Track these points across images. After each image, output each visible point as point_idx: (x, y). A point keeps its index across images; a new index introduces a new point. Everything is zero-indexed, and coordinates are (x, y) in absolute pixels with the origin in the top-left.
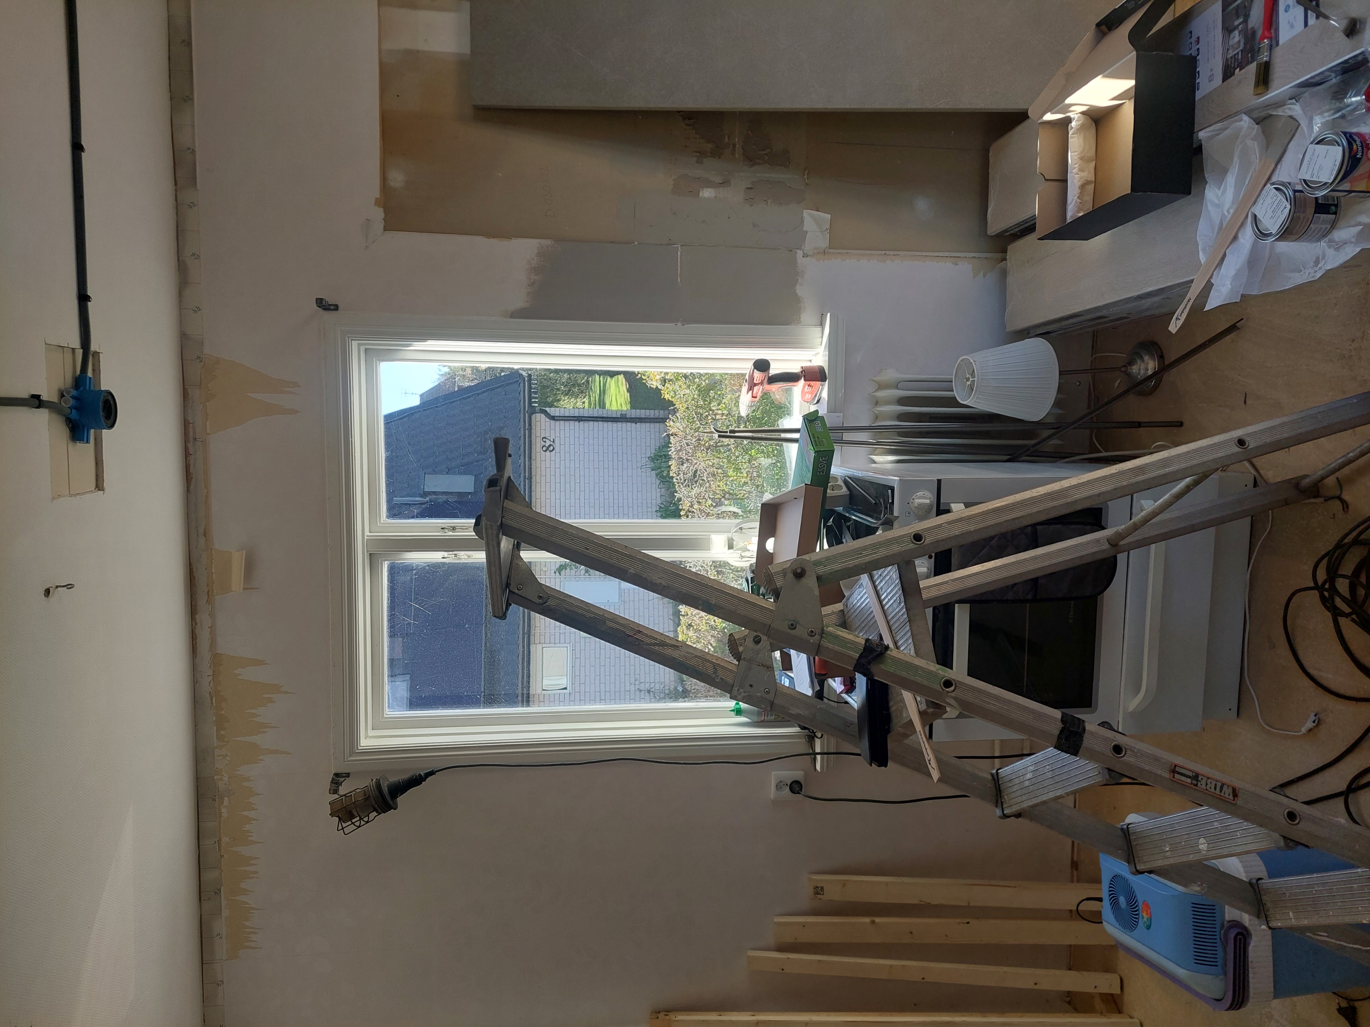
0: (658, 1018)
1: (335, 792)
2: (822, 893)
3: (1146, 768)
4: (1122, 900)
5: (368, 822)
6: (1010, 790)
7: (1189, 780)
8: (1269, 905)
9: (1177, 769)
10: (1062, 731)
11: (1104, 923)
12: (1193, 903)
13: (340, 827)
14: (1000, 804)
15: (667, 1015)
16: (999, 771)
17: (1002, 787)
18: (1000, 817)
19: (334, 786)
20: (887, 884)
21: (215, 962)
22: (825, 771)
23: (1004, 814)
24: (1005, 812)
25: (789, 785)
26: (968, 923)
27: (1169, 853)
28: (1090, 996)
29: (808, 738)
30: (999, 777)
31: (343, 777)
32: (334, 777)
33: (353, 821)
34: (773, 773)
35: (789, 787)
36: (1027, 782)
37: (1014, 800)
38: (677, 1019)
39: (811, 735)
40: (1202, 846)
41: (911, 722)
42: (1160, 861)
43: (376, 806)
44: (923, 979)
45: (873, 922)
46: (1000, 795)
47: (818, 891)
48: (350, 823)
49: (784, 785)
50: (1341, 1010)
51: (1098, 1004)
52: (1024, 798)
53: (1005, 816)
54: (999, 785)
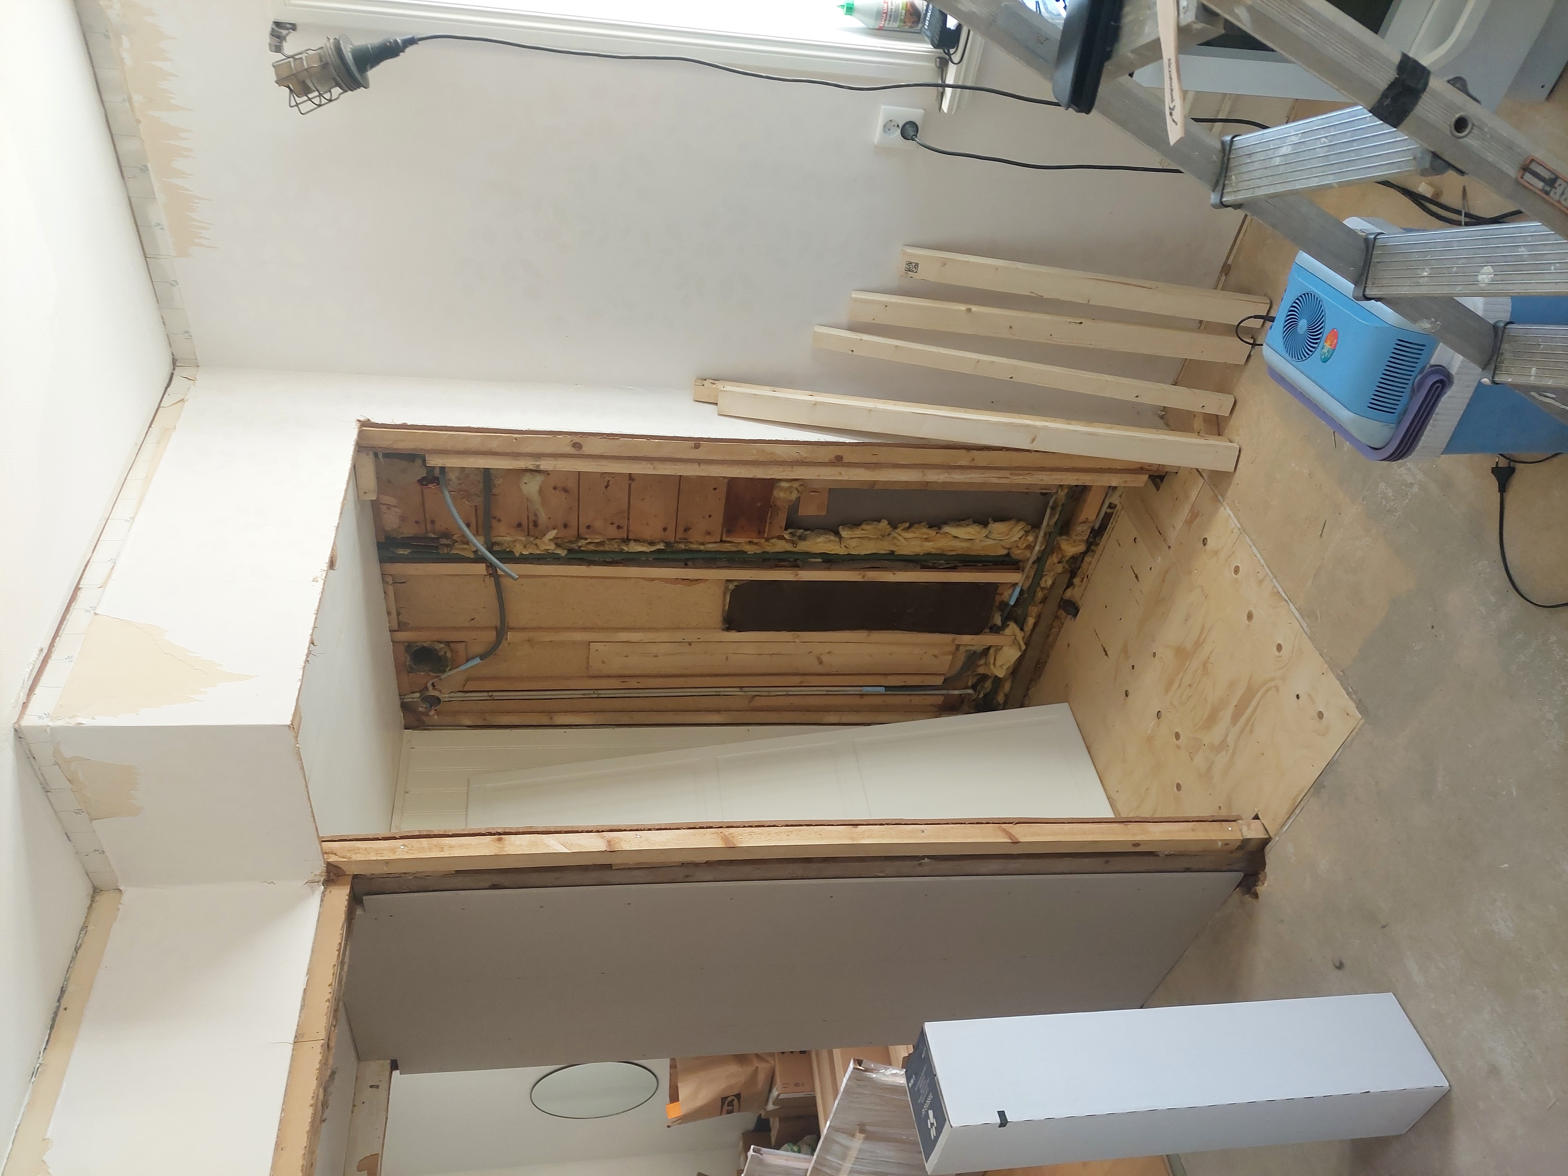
0: (703, 385)
1: (278, 49)
2: (915, 271)
3: (1490, 159)
4: (1303, 325)
5: (330, 101)
6: (1244, 169)
7: (1541, 185)
8: (1507, 355)
9: (1534, 167)
10: (1392, 85)
11: (1265, 347)
12: (1400, 340)
13: (293, 103)
14: (1220, 188)
15: (714, 384)
16: (1235, 139)
17: (1233, 163)
18: (1215, 206)
19: (276, 41)
20: (997, 269)
21: (162, 257)
22: (953, 113)
23: (1221, 202)
24: (1224, 200)
25: (900, 127)
26: (1081, 323)
27: (1426, 279)
28: (1192, 415)
29: (940, 62)
30: (1233, 148)
31: (287, 29)
32: (274, 27)
33: (310, 96)
34: (883, 107)
35: (899, 131)
36: (1278, 158)
37: (1245, 183)
38: (725, 389)
39: (945, 59)
40: (1484, 276)
41: (1156, 44)
42: (1406, 288)
43: (339, 79)
44: (1011, 378)
45: (969, 310)
46: (1226, 174)
47: (912, 267)
48: (305, 98)
49: (894, 126)
50: (1496, 471)
51: (1198, 423)
52: (1265, 181)
53: (1223, 205)
54: (1229, 159)
